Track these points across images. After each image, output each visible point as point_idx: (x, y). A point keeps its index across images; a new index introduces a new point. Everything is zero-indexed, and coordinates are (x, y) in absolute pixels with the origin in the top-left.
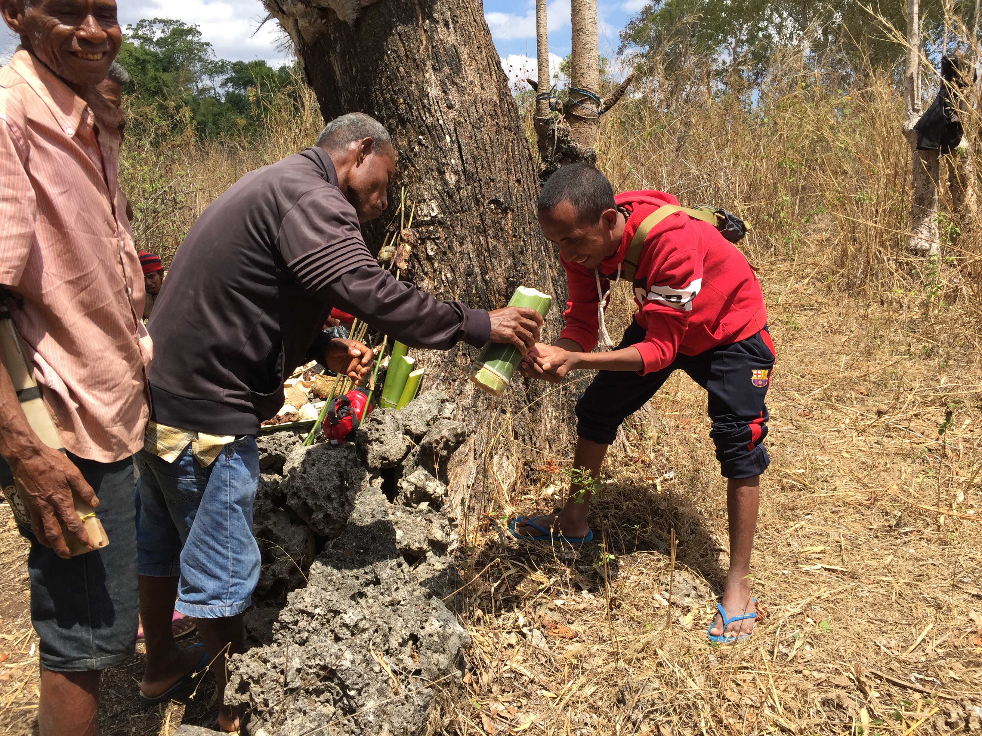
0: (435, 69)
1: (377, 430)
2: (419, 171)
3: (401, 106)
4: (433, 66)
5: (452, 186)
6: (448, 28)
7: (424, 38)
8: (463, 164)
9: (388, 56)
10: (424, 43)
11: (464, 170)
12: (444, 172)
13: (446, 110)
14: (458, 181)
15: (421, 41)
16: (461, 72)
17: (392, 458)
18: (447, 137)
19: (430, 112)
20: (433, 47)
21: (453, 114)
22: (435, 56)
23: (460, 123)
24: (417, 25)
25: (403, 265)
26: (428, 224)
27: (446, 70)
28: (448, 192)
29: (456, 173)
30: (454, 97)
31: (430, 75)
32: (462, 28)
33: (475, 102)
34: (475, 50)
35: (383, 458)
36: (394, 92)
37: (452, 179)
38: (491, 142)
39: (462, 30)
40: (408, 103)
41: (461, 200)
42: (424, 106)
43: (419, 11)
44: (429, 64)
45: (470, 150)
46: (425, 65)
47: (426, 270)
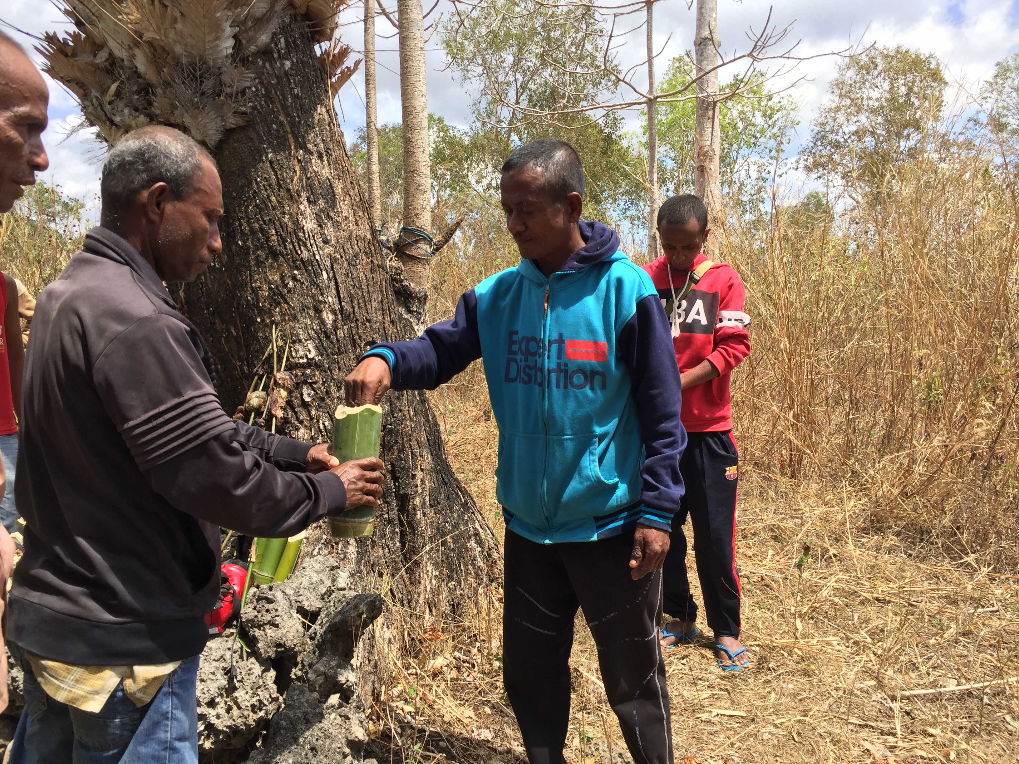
0: (309, 201)
1: (268, 611)
2: (293, 308)
3: (273, 238)
4: (308, 198)
5: (329, 326)
6: (322, 161)
7: (297, 168)
8: (340, 303)
9: (257, 183)
10: (298, 173)
11: (342, 309)
12: (321, 311)
13: (322, 244)
14: (335, 321)
15: (295, 172)
16: (336, 206)
17: (289, 644)
18: (324, 273)
19: (305, 246)
20: (308, 179)
21: (328, 250)
22: (310, 188)
23: (336, 259)
24: (290, 154)
25: (280, 413)
26: (303, 366)
27: (321, 203)
28: (325, 333)
29: (334, 312)
30: (330, 231)
31: (304, 206)
32: (336, 162)
33: (350, 238)
34: (349, 185)
35: (279, 645)
36: (264, 222)
37: (328, 317)
38: (367, 281)
39: (336, 164)
40: (281, 235)
41: (338, 340)
42: (299, 240)
43: (292, 140)
44: (304, 195)
45: (346, 288)
46: (299, 196)
47: (301, 417)
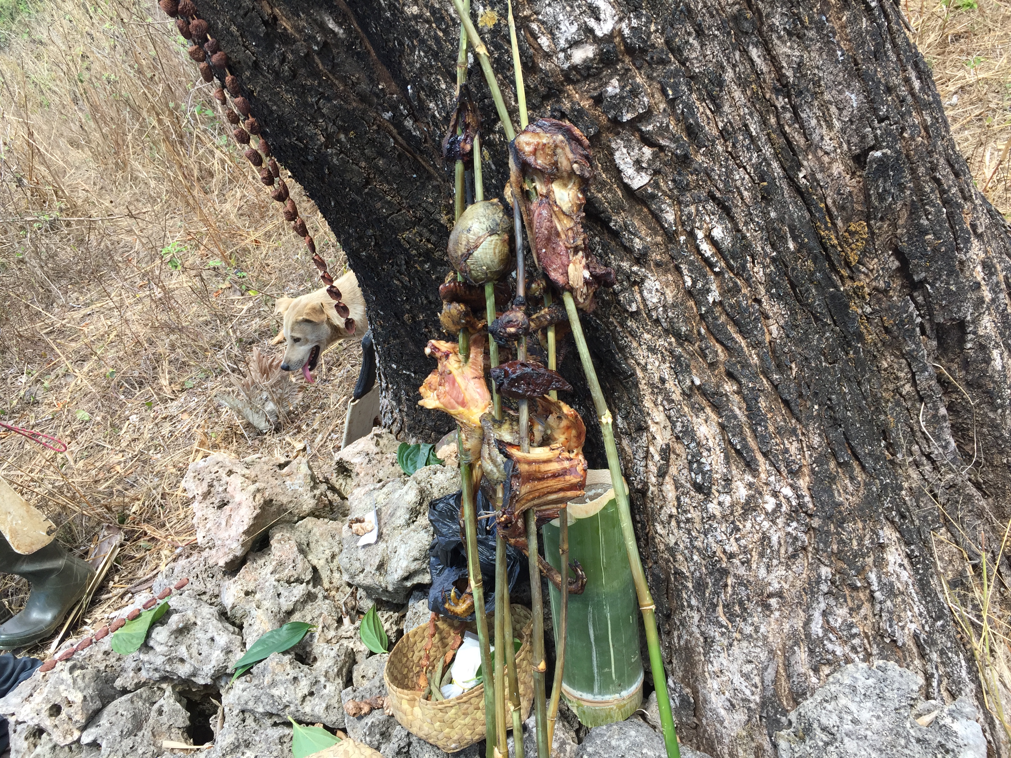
25: (577, 271)
26: (590, 74)
47: (638, 244)
